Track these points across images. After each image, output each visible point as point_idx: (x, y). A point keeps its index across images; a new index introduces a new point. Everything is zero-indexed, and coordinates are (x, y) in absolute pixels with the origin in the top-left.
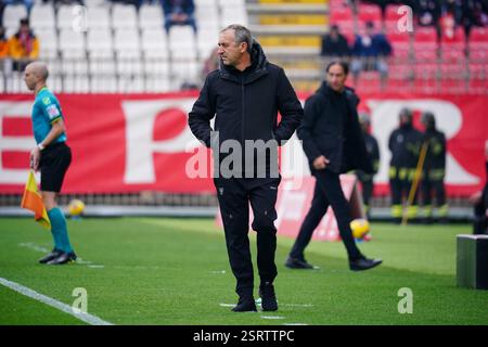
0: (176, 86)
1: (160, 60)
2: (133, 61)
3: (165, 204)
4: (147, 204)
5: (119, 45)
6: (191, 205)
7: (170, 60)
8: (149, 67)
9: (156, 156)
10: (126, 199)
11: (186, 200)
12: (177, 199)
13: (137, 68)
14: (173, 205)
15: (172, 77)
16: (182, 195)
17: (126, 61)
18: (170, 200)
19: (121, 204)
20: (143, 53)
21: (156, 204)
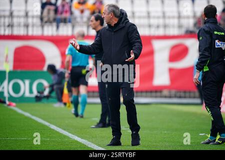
0: (182, 32)
1: (173, 17)
2: (158, 17)
3: (176, 97)
4: (166, 97)
5: (151, 9)
6: (190, 97)
7: (179, 17)
8: (167, 21)
9: (171, 70)
10: (154, 94)
11: (187, 94)
12: (182, 94)
13: (161, 21)
14: (180, 97)
15: (180, 26)
16: (185, 92)
17: (154, 17)
18: (178, 94)
19: (151, 97)
20: (164, 13)
21: (170, 97)
